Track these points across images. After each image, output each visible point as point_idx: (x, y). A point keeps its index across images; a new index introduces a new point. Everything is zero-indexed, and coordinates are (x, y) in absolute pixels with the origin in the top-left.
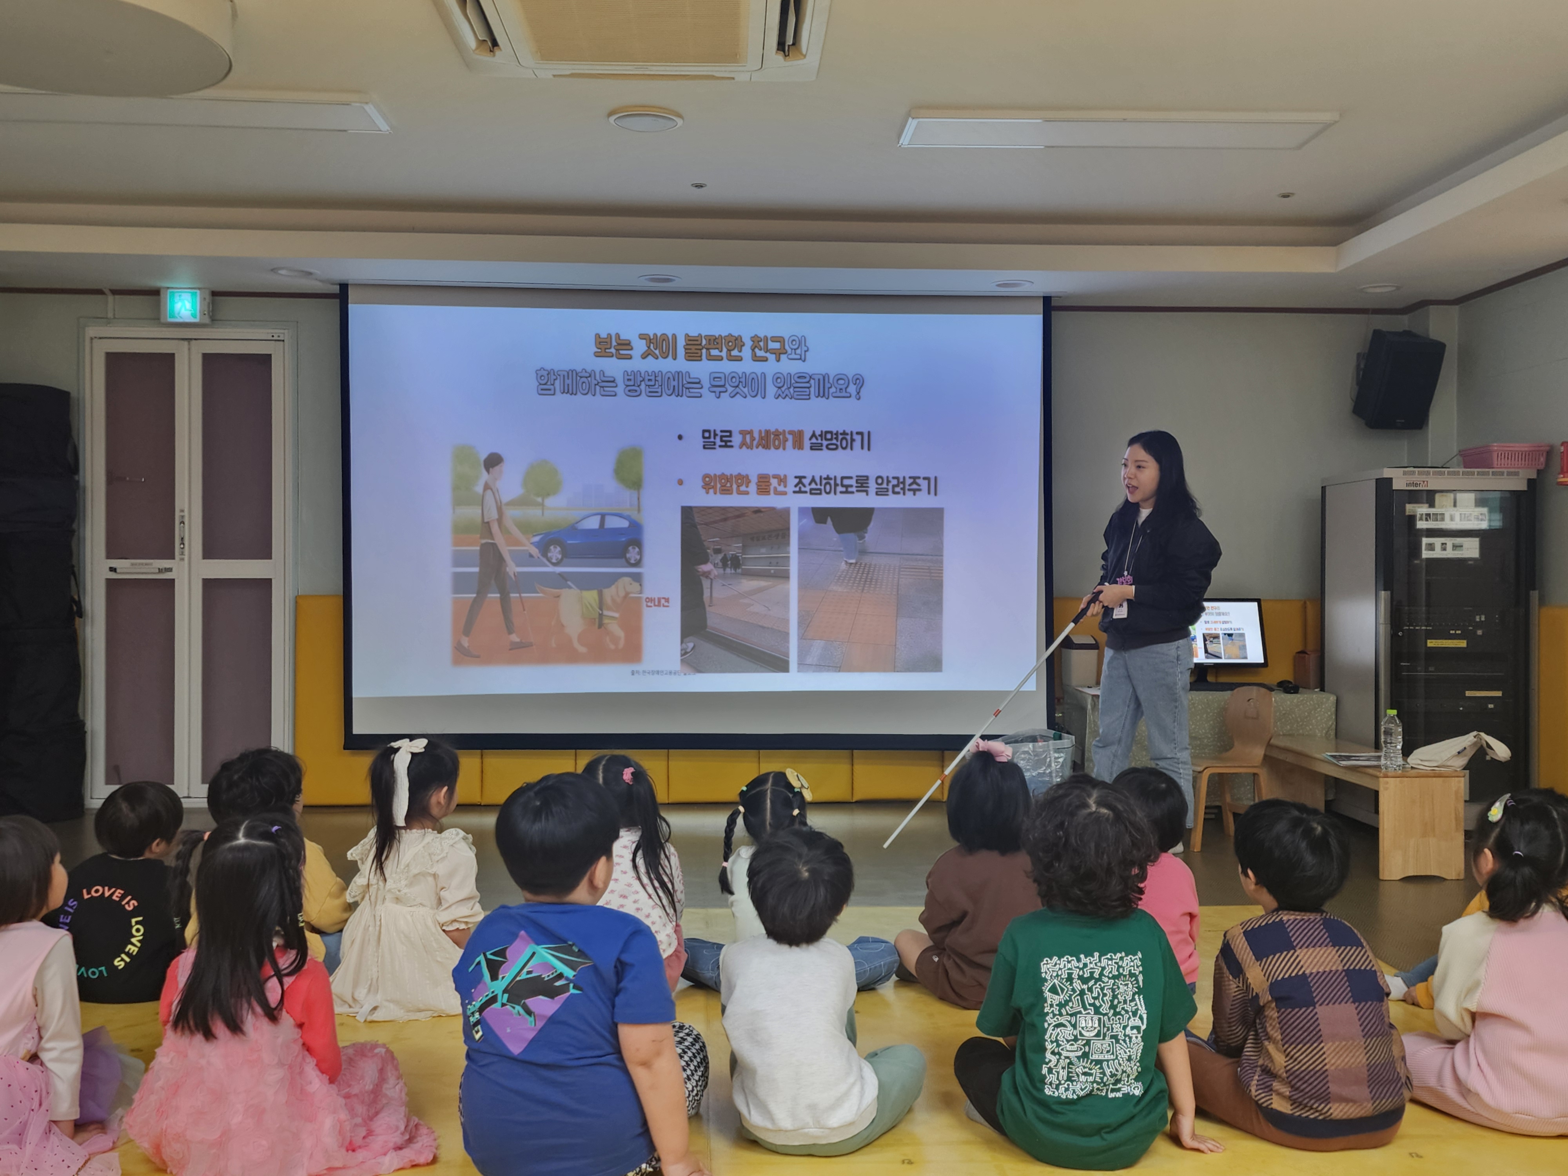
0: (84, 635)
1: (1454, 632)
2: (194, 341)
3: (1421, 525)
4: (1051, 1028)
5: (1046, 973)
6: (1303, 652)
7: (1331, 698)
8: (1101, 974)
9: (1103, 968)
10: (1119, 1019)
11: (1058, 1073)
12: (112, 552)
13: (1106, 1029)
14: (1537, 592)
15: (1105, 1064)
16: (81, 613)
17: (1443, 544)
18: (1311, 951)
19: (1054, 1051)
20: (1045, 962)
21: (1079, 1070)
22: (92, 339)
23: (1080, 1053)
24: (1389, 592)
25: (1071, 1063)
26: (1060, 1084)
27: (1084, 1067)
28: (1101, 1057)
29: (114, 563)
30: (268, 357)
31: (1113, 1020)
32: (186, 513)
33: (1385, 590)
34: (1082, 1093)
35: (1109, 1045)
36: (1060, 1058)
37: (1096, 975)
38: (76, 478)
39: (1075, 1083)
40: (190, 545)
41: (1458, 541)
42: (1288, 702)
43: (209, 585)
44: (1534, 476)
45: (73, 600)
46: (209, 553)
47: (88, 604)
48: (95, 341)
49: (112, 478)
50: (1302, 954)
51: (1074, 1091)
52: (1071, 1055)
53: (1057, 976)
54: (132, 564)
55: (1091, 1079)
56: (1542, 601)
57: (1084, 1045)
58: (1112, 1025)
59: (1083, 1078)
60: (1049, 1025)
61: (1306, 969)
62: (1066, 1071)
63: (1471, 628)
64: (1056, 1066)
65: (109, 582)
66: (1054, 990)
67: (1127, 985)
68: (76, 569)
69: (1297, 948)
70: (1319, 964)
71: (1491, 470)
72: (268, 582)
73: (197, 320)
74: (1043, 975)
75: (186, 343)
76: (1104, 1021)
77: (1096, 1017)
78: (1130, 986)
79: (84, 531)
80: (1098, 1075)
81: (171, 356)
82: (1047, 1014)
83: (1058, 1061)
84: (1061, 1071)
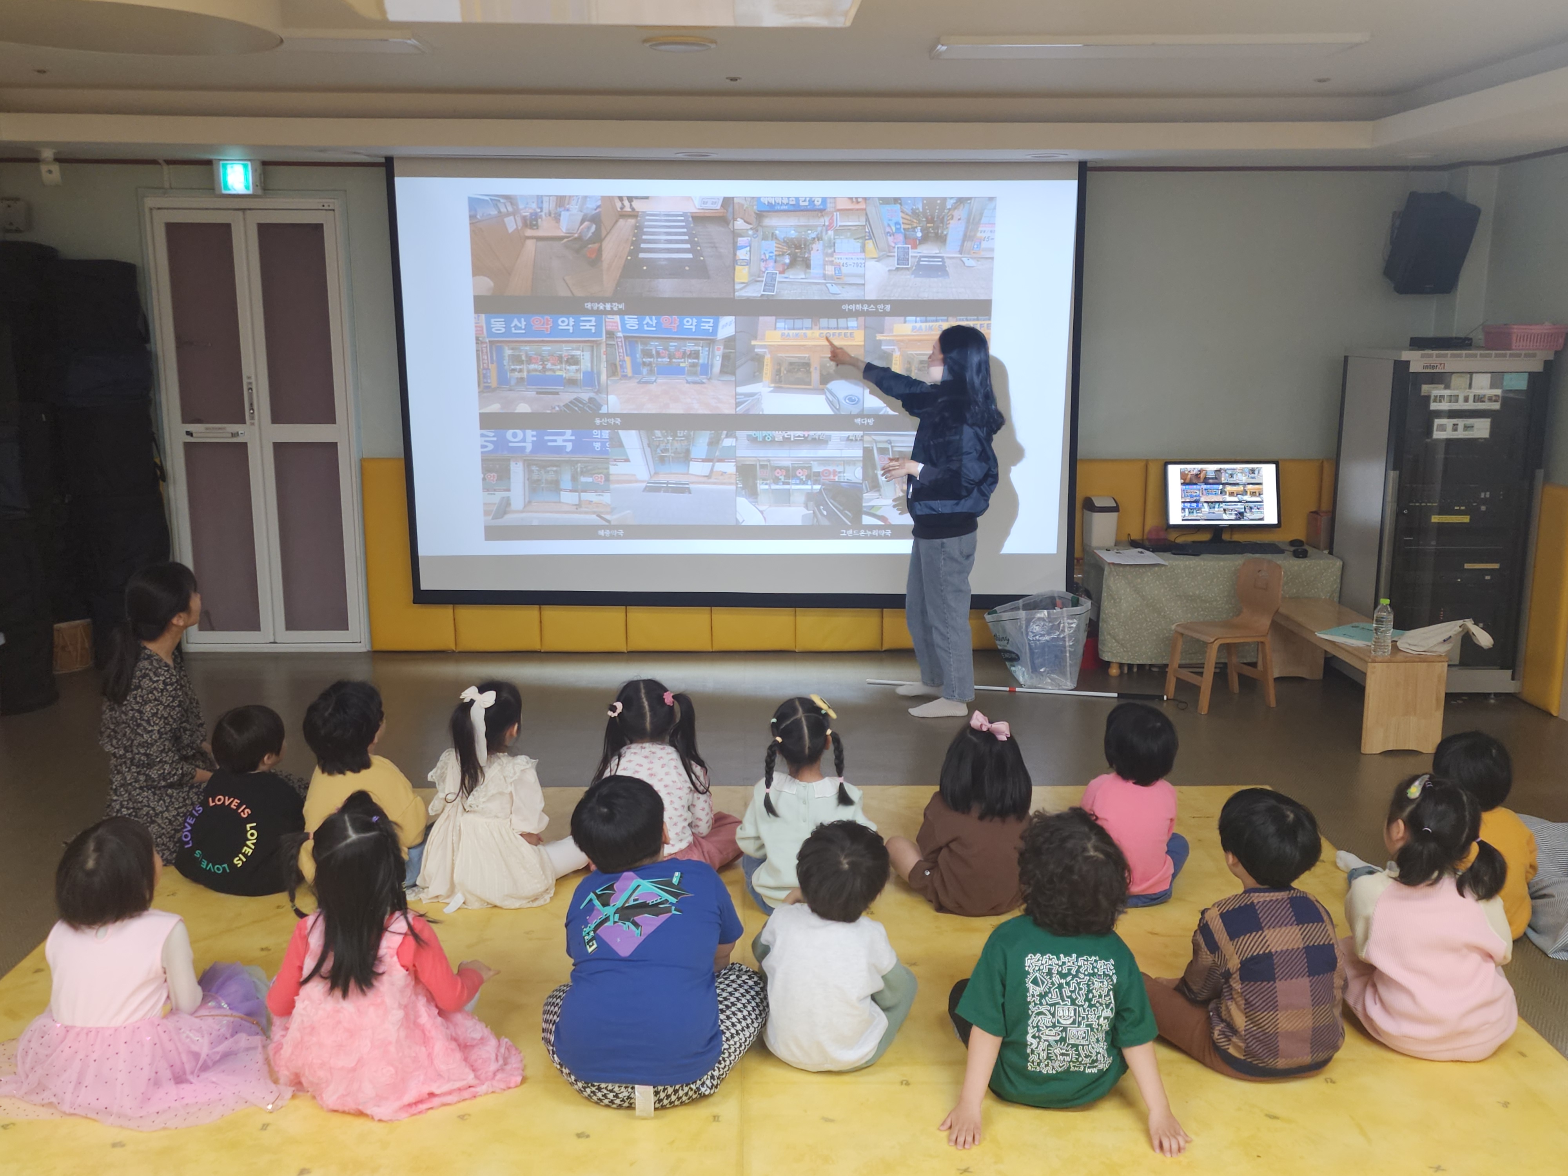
0: (168, 494)
1: (1458, 508)
2: (248, 212)
3: (1434, 406)
4: (1034, 1015)
5: (1029, 966)
6: (1315, 512)
7: (1338, 564)
8: (1078, 971)
9: (1080, 967)
10: (1094, 1010)
11: (1039, 1054)
12: (189, 417)
13: (1080, 1019)
14: (1543, 470)
15: (1080, 1048)
16: (164, 477)
17: (1454, 425)
18: (1277, 931)
19: (1034, 1035)
20: (1029, 957)
21: (1057, 1051)
22: (151, 209)
23: (1058, 1038)
24: (1398, 472)
25: (1049, 1045)
26: (1041, 1061)
27: (1061, 1049)
28: (1077, 1042)
29: (191, 427)
30: (320, 226)
31: (1088, 1011)
32: (253, 380)
33: (1394, 469)
34: (1060, 1070)
35: (1085, 1033)
36: (1040, 1041)
37: (1073, 972)
38: (148, 346)
39: (1053, 1061)
40: (259, 409)
41: (1470, 421)
42: (1296, 568)
43: (279, 448)
44: (1551, 357)
45: (156, 464)
46: (277, 418)
47: (169, 466)
48: (155, 212)
49: (181, 343)
50: (1270, 934)
51: (1053, 1067)
52: (1051, 1039)
53: (1039, 969)
54: (207, 429)
55: (1067, 1059)
56: (1547, 478)
57: (1061, 1031)
58: (1087, 1015)
59: (1060, 1058)
60: (1033, 1012)
61: (1273, 947)
62: (1046, 1052)
63: (1475, 504)
64: (1037, 1048)
65: (187, 445)
66: (1035, 982)
67: (1103, 982)
68: (156, 436)
69: (1265, 929)
70: (1283, 944)
71: (1508, 352)
72: (334, 445)
73: (250, 192)
74: (1027, 968)
75: (240, 213)
76: (1079, 1012)
77: (1072, 1008)
78: (1105, 983)
79: (160, 396)
80: (1074, 1056)
81: (228, 226)
82: (1030, 1003)
83: (1038, 1043)
84: (1041, 1053)
